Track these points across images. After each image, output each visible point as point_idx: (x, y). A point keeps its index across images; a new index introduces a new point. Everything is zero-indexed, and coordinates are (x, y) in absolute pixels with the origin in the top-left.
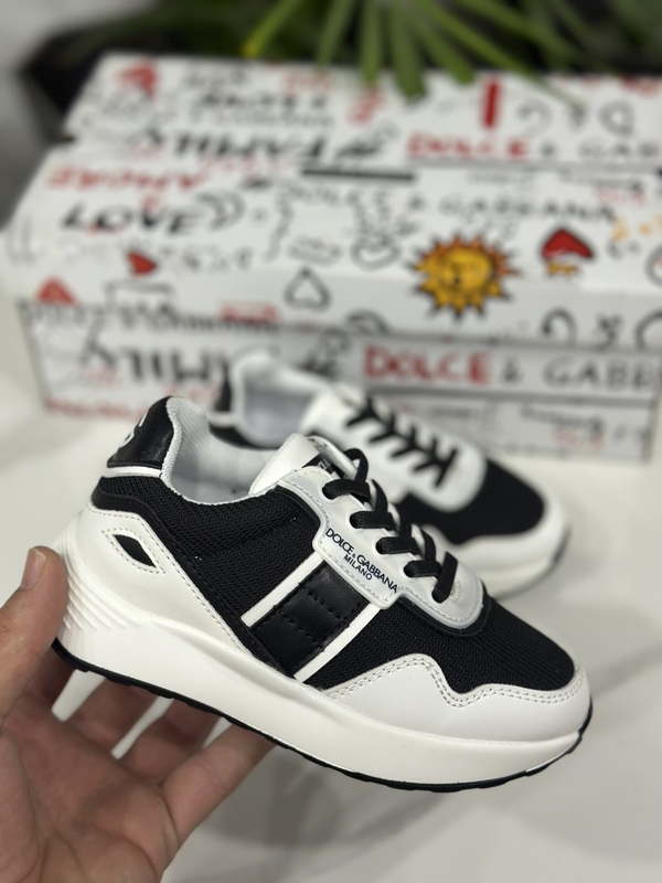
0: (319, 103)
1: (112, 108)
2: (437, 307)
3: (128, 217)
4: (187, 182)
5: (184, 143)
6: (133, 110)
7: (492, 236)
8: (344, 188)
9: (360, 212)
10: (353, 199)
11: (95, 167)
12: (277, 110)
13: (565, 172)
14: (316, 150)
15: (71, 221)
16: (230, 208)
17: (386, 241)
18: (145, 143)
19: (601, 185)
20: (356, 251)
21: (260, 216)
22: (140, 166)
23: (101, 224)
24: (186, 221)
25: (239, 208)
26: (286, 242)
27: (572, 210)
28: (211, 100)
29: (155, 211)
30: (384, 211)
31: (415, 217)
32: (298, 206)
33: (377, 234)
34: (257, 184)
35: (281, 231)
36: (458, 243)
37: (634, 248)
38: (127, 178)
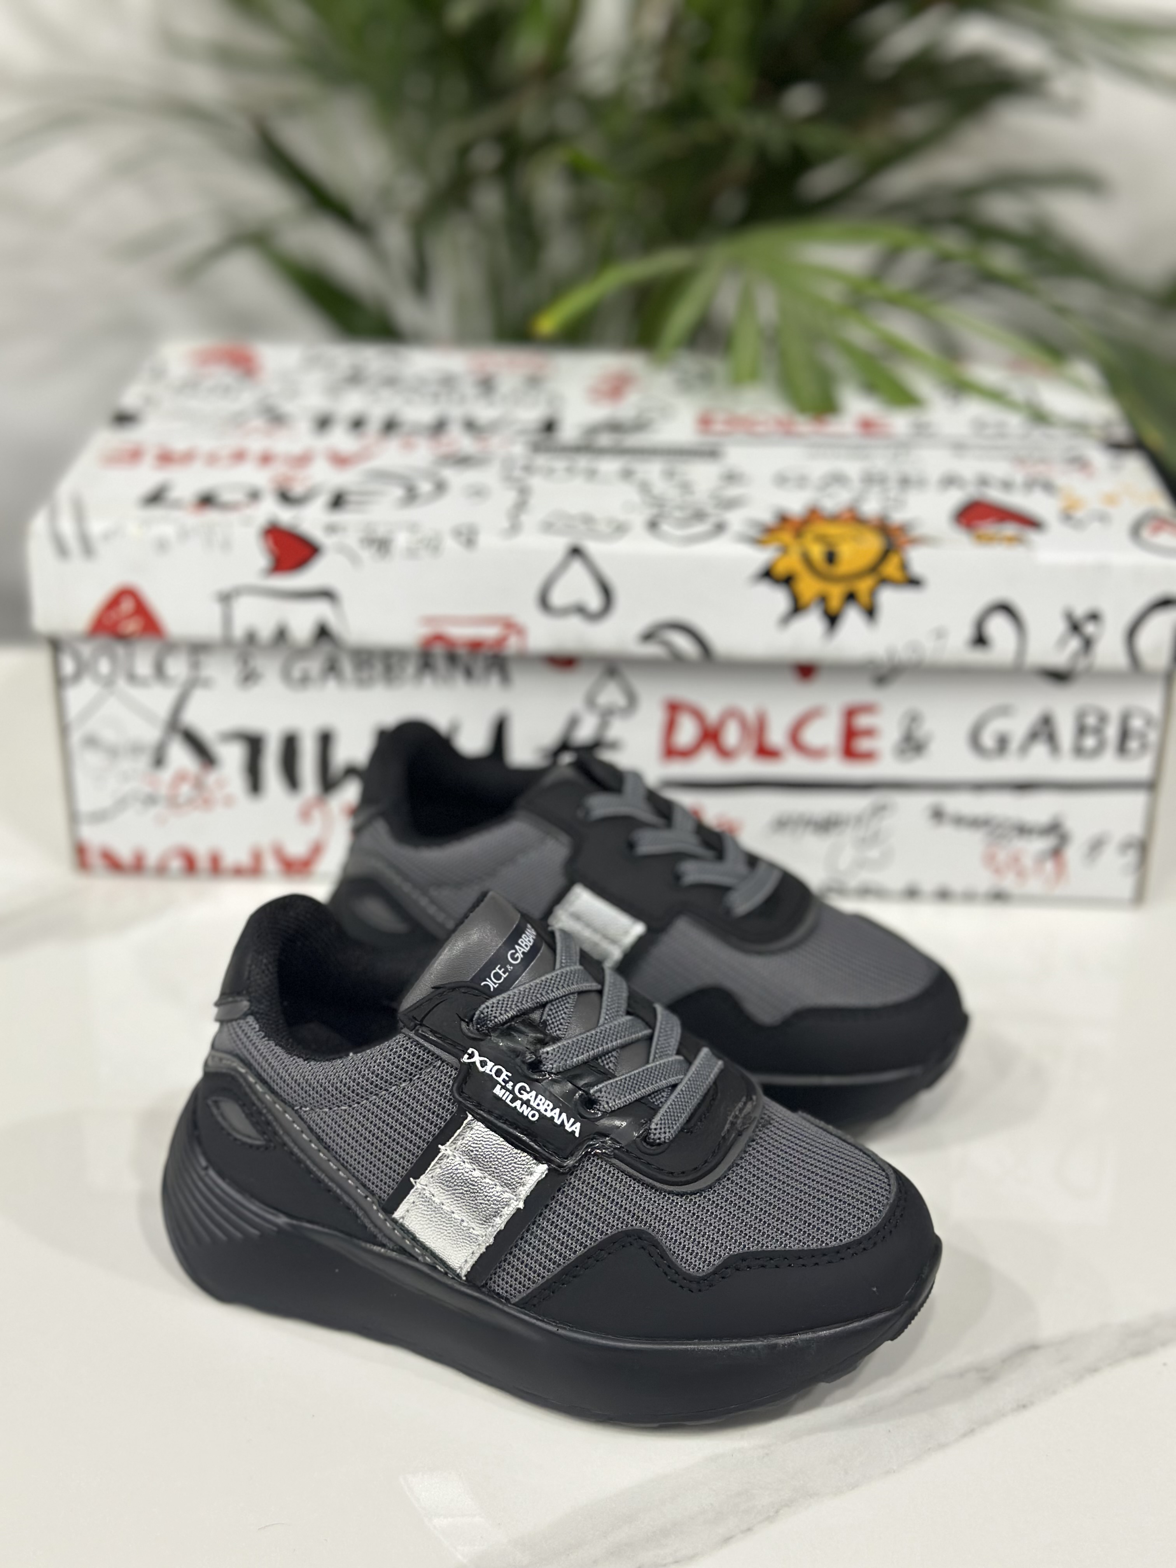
0: (534, 381)
1: (190, 386)
2: (797, 608)
3: (254, 496)
4: (340, 460)
5: (323, 423)
6: (226, 390)
7: (871, 507)
8: (609, 466)
9: (645, 488)
10: (627, 474)
11: (179, 445)
12: (469, 389)
13: (959, 447)
14: (550, 426)
15: (156, 498)
16: (425, 487)
17: (699, 515)
18: (258, 423)
19: (1020, 461)
20: (653, 525)
21: (478, 493)
22: (256, 444)
23: (207, 501)
24: (352, 498)
25: (440, 487)
26: (531, 519)
27: (984, 481)
28: (355, 378)
29: (297, 489)
30: (686, 487)
31: (733, 492)
32: (536, 482)
33: (681, 508)
34: (463, 461)
35: (521, 505)
36: (813, 515)
37: (1103, 518)
38: (239, 456)
